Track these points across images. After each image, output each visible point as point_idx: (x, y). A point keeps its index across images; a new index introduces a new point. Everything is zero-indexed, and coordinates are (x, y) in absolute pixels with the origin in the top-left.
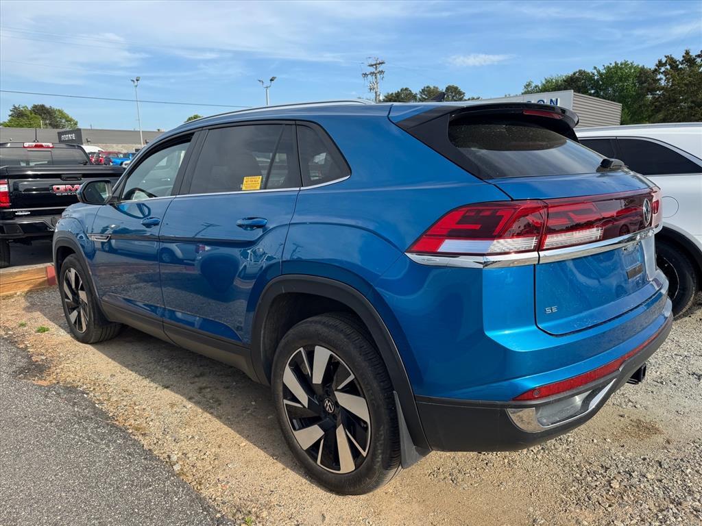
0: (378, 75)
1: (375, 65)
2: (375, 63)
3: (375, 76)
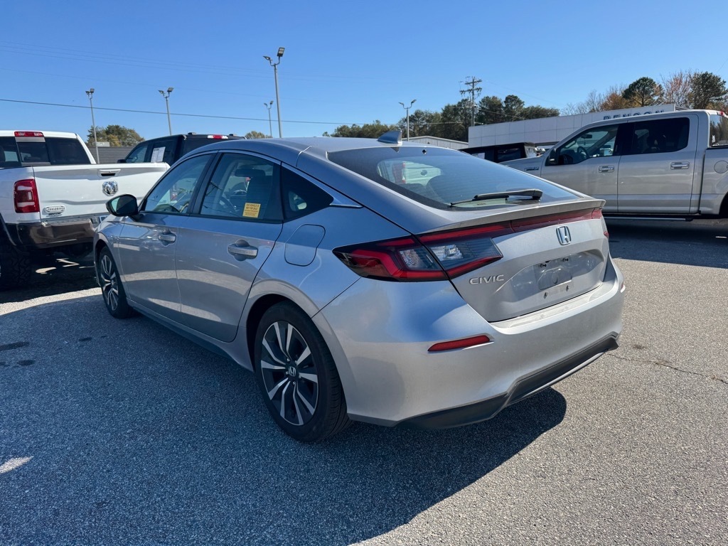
0: (475, 92)
1: (473, 83)
2: (472, 81)
3: (473, 93)
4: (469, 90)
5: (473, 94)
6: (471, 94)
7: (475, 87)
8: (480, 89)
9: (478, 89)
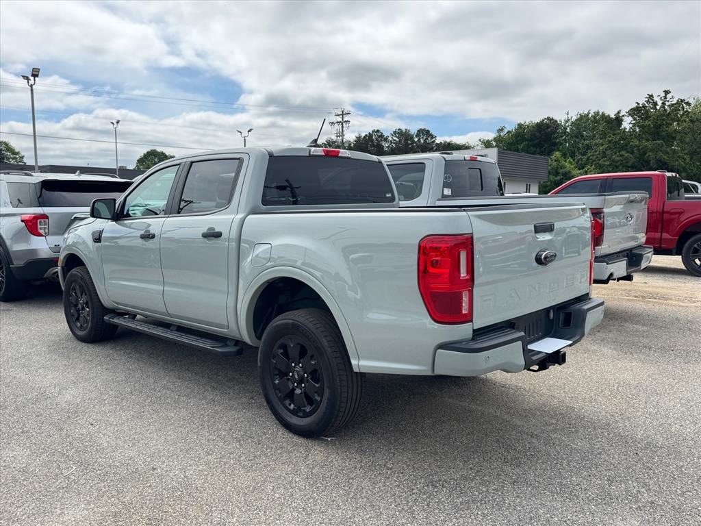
0: (344, 124)
1: (342, 115)
2: (341, 113)
3: (342, 124)
4: (338, 122)
5: (343, 127)
6: (340, 126)
7: (344, 120)
8: (348, 121)
9: (346, 121)
